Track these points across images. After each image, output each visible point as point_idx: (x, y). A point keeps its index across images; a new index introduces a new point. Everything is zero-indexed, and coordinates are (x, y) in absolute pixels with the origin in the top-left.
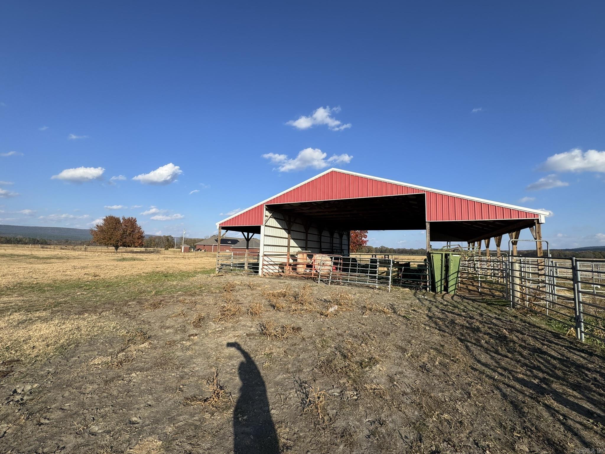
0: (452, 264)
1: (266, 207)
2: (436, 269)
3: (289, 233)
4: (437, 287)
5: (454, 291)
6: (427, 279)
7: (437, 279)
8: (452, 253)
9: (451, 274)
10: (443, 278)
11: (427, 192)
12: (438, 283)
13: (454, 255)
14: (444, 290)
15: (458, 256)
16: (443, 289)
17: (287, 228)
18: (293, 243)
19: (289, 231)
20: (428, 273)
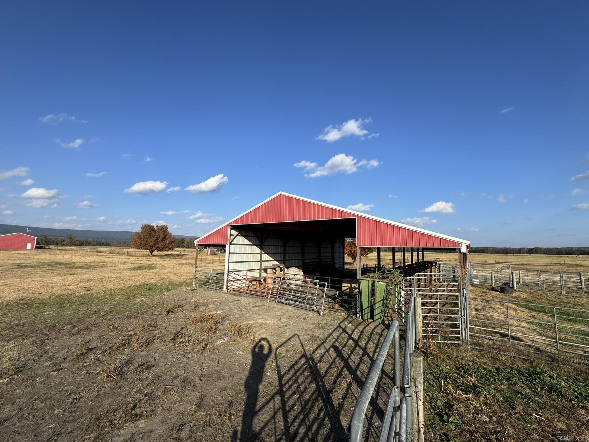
0: (377, 291)
1: (231, 227)
2: (364, 295)
3: (261, 248)
4: (365, 314)
5: (379, 320)
6: (357, 306)
7: (365, 306)
8: (379, 280)
9: (377, 301)
10: (369, 306)
11: (358, 216)
12: (366, 310)
13: (380, 283)
14: (371, 318)
15: (384, 283)
16: (369, 317)
17: (259, 244)
18: (266, 257)
19: (261, 246)
20: (358, 299)
